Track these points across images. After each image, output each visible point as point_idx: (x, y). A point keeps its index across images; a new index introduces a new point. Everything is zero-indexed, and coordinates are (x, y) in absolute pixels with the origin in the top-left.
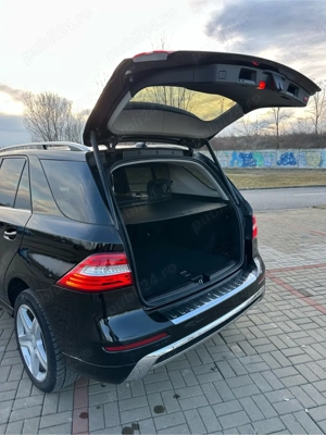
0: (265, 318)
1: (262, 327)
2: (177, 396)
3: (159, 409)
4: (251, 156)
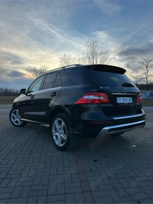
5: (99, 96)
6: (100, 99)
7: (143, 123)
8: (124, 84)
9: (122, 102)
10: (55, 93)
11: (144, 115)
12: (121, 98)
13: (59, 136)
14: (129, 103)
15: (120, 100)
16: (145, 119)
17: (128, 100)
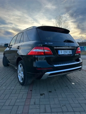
0: (83, 79)
1: (81, 80)
2: (55, 90)
3: (50, 92)
4: (83, 47)
5: (44, 50)
6: (44, 52)
7: (80, 68)
8: (66, 40)
9: (63, 53)
10: (19, 47)
11: (82, 63)
12: (63, 51)
13: (20, 75)
14: (68, 54)
15: (61, 53)
16: (81, 65)
17: (69, 52)
